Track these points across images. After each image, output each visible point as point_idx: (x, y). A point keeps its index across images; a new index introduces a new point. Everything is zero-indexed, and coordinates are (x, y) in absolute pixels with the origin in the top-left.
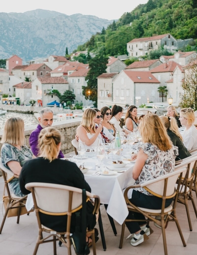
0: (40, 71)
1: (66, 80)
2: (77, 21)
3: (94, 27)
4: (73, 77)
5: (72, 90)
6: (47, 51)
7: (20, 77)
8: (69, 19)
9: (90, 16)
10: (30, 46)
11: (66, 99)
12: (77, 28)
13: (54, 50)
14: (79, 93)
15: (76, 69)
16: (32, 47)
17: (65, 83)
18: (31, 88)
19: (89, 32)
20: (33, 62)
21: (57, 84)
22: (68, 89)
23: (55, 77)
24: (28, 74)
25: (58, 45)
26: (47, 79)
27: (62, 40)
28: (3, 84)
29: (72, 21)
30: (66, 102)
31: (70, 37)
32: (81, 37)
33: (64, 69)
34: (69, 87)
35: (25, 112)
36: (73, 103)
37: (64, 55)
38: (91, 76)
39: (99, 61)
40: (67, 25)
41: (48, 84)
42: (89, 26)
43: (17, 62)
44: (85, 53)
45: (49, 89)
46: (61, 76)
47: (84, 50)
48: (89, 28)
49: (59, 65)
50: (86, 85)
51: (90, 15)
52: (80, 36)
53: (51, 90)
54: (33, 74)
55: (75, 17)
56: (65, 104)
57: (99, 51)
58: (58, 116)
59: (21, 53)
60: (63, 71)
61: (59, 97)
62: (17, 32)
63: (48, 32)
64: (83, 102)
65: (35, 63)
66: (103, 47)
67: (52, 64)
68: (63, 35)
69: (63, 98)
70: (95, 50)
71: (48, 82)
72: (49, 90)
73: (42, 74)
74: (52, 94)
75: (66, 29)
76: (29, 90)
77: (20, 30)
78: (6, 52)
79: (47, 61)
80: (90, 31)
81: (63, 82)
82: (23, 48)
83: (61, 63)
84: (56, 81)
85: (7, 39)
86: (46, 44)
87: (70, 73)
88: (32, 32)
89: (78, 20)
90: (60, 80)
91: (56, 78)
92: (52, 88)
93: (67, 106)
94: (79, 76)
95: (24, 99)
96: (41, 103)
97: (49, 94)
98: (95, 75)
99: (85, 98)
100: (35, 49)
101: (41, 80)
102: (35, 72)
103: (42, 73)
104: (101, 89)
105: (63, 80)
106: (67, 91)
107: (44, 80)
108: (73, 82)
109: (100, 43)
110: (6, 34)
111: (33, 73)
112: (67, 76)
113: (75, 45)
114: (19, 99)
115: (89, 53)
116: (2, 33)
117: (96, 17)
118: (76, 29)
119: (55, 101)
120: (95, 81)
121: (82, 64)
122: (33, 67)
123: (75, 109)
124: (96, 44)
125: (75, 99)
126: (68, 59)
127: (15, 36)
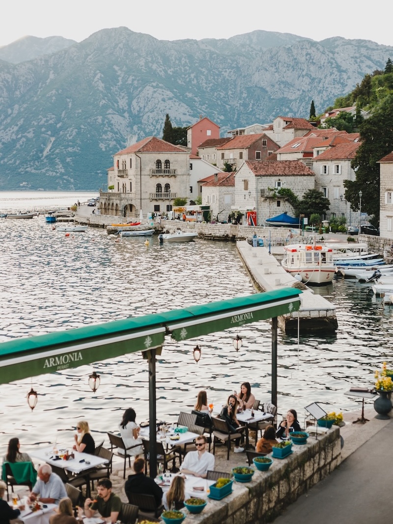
0: (255, 150)
1: (310, 168)
2: (333, 53)
3: (369, 63)
4: (324, 160)
5: (321, 190)
6: (274, 113)
7: (214, 163)
8: (318, 49)
9: (360, 42)
10: (240, 104)
11: (309, 208)
12: (333, 66)
13: (287, 110)
14: (338, 197)
15: (330, 143)
16: (245, 105)
17: (306, 173)
18: (233, 185)
19: (359, 73)
20: (242, 132)
21: (289, 176)
22: (312, 187)
23: (286, 161)
24: (231, 155)
25: (296, 100)
26: (268, 166)
27: (303, 91)
28: (178, 178)
29: (323, 53)
30: (308, 216)
31: (321, 85)
32: (342, 84)
33: (305, 144)
34: (316, 183)
35: (220, 237)
36: (325, 219)
37: (308, 118)
38: (365, 157)
39: (384, 123)
40: (314, 61)
41: (270, 175)
42: (358, 60)
43: (209, 133)
44: (352, 110)
45: (271, 188)
46: (299, 159)
47: (348, 106)
48: (359, 65)
49: (295, 136)
50: (354, 179)
51: (360, 40)
52: (339, 82)
53: (277, 189)
54: (241, 157)
55: (331, 45)
56: (306, 221)
57: (381, 106)
58: (287, 250)
59: (222, 117)
60: (303, 149)
61: (293, 205)
62: (216, 77)
63: (276, 74)
64: (347, 216)
65: (246, 133)
66: (390, 97)
67: (282, 135)
68: (307, 80)
69: (301, 207)
70: (371, 105)
71: (271, 171)
72: (272, 190)
73: (258, 156)
74: (278, 198)
75: (312, 68)
76: (230, 188)
77: (222, 72)
78: (194, 116)
79: (271, 128)
80: (359, 70)
81: (302, 173)
82: (228, 107)
83: (300, 133)
84: (287, 169)
85: (196, 90)
86: (273, 99)
87: (318, 152)
88: (245, 77)
89: (336, 50)
90: (296, 168)
91: (287, 163)
92: (279, 184)
93: (309, 224)
94: (337, 159)
95: (219, 209)
96: (253, 217)
97: (272, 198)
98: (373, 157)
99: (352, 207)
100: (251, 109)
101: (255, 168)
102: (245, 153)
103: (258, 154)
104: (388, 187)
105: (302, 168)
106: (310, 190)
107: (260, 168)
108: (325, 173)
109: (383, 91)
110: (195, 82)
111: (241, 154)
112: (310, 159)
113: (329, 100)
114: (208, 208)
115: (359, 112)
116: (188, 80)
117: (372, 42)
118: (333, 68)
119: (286, 213)
120: (374, 168)
121: (344, 134)
122: (240, 142)
123: (327, 231)
124: (375, 92)
125: (328, 209)
126: (315, 125)
127: (211, 85)
